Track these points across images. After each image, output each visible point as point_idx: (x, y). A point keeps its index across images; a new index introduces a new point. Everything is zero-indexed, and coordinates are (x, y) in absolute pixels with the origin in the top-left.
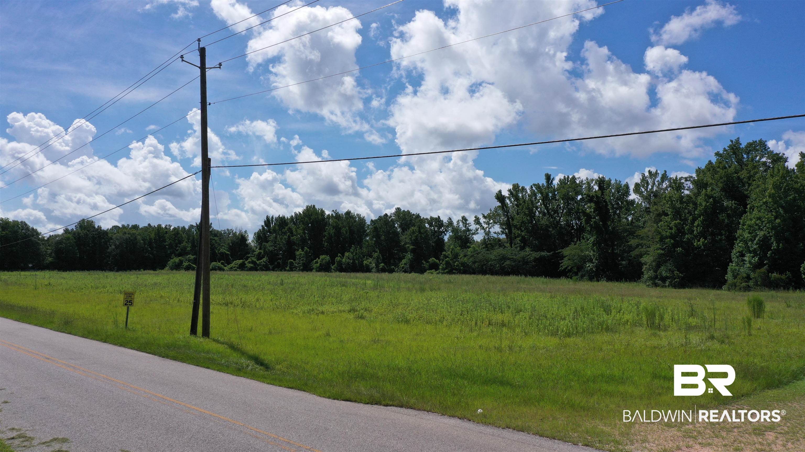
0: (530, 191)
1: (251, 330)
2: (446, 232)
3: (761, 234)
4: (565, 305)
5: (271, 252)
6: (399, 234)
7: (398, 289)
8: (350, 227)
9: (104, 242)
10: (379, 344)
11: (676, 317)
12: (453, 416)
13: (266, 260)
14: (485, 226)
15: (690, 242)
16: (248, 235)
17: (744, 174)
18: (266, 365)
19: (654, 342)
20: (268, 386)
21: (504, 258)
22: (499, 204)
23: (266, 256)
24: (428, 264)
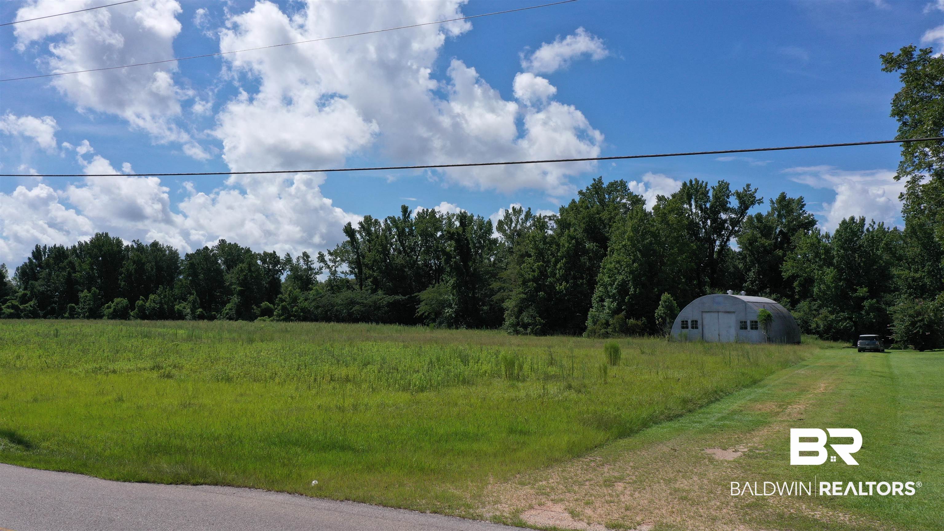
0: (385, 224)
2: (282, 271)
3: (620, 278)
4: (419, 355)
5: (42, 293)
6: (224, 272)
7: (220, 340)
8: (156, 262)
10: (191, 409)
11: (536, 366)
12: (281, 491)
13: (34, 305)
14: (331, 264)
15: (552, 286)
16: (7, 271)
17: (605, 215)
18: (27, 443)
19: (513, 394)
20: (27, 470)
21: (352, 303)
22: (347, 239)
23: (34, 299)
24: (259, 309)
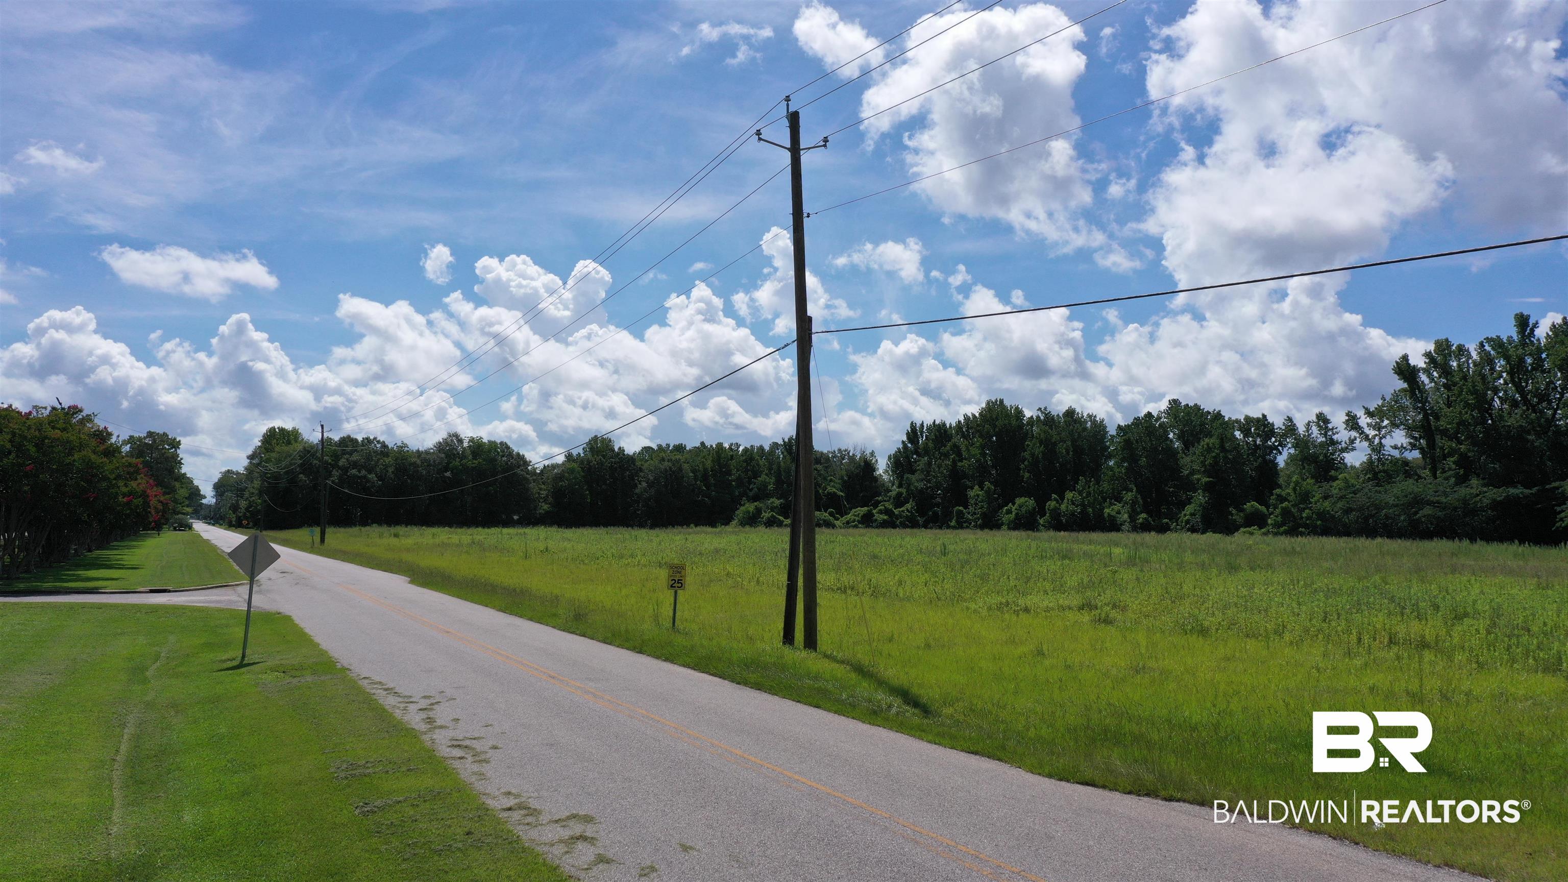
0: (1479, 353)
1: (891, 640)
2: (1280, 448)
5: (921, 491)
6: (1179, 453)
7: (1181, 567)
8: (1074, 441)
9: (629, 475)
10: (1147, 676)
13: (912, 508)
14: (1371, 433)
16: (877, 460)
18: (924, 706)
20: (929, 745)
21: (1417, 502)
22: (1402, 385)
23: (911, 500)
24: (1242, 515)
